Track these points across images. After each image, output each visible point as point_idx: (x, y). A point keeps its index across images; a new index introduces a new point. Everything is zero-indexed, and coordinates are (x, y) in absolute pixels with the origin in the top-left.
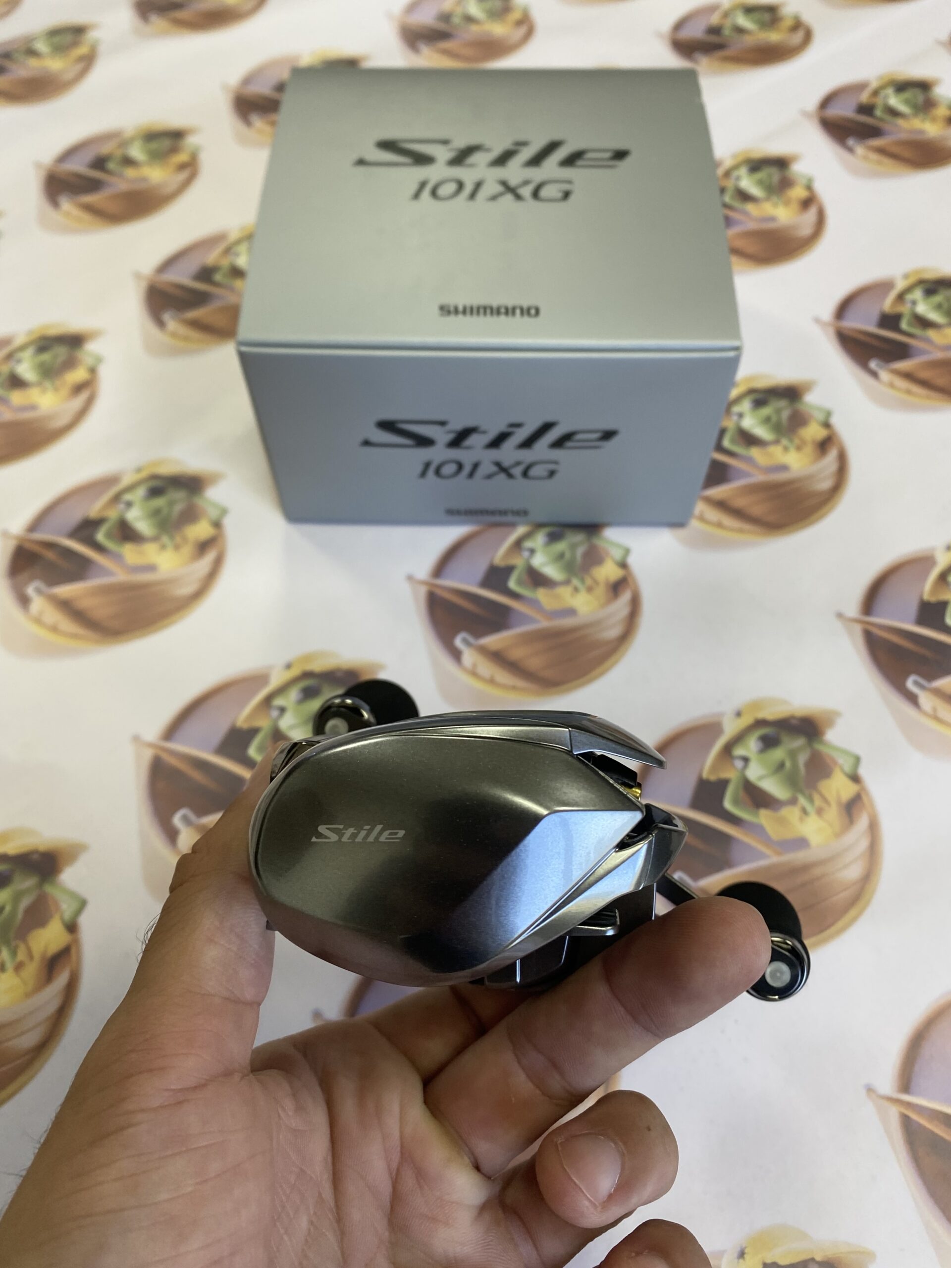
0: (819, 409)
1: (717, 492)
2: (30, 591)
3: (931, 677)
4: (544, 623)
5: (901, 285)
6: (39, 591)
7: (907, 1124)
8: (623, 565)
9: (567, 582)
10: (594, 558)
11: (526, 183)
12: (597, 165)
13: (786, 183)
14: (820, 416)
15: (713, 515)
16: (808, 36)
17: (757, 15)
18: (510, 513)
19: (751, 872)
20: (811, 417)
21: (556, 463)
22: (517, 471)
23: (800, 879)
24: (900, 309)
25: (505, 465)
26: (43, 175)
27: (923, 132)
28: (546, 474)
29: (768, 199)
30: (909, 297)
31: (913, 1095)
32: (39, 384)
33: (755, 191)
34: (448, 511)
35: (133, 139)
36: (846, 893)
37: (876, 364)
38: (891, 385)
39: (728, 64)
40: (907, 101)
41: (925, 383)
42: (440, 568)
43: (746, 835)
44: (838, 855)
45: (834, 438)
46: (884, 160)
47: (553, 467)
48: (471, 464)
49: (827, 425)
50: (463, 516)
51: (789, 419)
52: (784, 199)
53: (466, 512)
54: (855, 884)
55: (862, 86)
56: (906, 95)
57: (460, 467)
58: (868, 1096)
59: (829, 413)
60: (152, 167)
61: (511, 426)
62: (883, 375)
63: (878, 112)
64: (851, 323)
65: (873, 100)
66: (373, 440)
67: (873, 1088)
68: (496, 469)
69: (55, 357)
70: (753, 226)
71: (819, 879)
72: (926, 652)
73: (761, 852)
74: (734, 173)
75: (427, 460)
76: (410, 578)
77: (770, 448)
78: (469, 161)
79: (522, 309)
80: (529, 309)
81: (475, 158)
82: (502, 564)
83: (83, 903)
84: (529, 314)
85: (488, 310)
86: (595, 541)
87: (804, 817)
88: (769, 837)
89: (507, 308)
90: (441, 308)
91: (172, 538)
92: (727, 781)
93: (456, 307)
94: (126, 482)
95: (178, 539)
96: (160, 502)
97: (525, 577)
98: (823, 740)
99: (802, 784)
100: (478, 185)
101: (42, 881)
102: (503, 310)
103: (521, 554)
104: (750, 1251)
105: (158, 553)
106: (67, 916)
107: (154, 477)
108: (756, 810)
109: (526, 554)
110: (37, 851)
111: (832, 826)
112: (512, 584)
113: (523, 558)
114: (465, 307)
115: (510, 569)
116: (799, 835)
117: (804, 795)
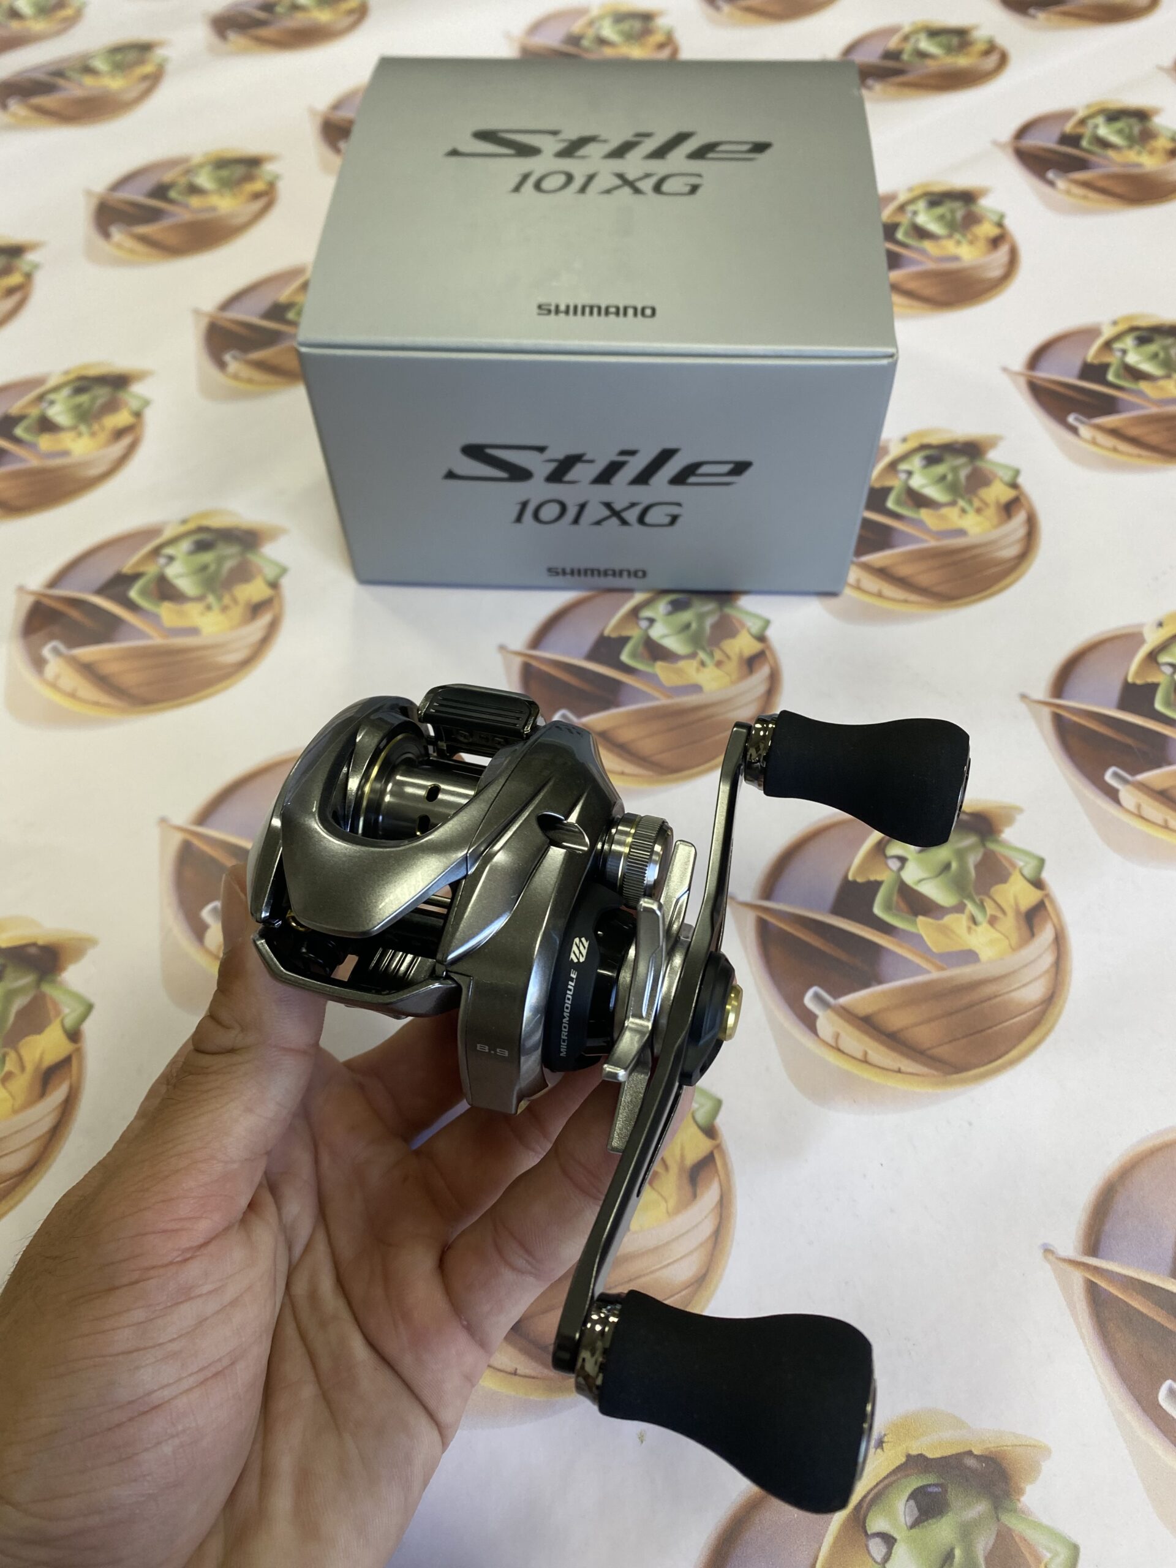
0: (1006, 467)
1: (876, 558)
2: (46, 652)
3: (1135, 771)
4: (663, 701)
5: (1108, 332)
6: (56, 651)
7: (1094, 1293)
8: (761, 638)
9: (693, 656)
10: (725, 629)
11: (648, 176)
12: (733, 157)
13: (972, 219)
14: (1007, 476)
15: (872, 583)
16: (1003, 59)
17: (943, 39)
18: (625, 574)
19: (905, 989)
20: (995, 476)
21: (679, 505)
22: (632, 516)
23: (967, 999)
24: (1106, 359)
25: (618, 507)
26: (93, 203)
27: (1139, 165)
28: (667, 520)
29: (950, 236)
30: (1118, 345)
31: (1102, 1258)
32: (74, 428)
33: (934, 227)
34: (550, 570)
35: (201, 166)
36: (1023, 1017)
37: (1076, 419)
38: (1094, 442)
39: (906, 91)
40: (1120, 132)
41: (1134, 441)
42: (539, 638)
43: (900, 946)
44: (1014, 972)
45: (1023, 500)
46: (1092, 195)
47: (675, 510)
48: (577, 505)
49: (1014, 485)
50: (569, 577)
51: (969, 477)
52: (969, 237)
53: (572, 573)
54: (1035, 1007)
55: (1066, 115)
56: (1119, 125)
57: (564, 508)
58: (1045, 1257)
59: (1017, 473)
60: (222, 195)
61: (623, 453)
62: (1084, 431)
63: (1084, 143)
64: (1046, 374)
65: (1080, 130)
66: (458, 471)
67: (1052, 1249)
68: (607, 513)
69: (93, 400)
70: (931, 266)
71: (990, 999)
72: (1129, 741)
73: (918, 966)
74: (910, 208)
75: (523, 499)
76: (502, 648)
77: (945, 511)
78: (582, 152)
79: (635, 309)
80: (643, 309)
81: (589, 149)
82: (614, 635)
83: (89, 1008)
84: (643, 314)
85: (595, 310)
86: (728, 611)
87: (973, 926)
88: (929, 950)
89: (618, 309)
90: (540, 307)
91: (220, 598)
92: (878, 884)
93: (557, 307)
94: (168, 534)
95: (227, 600)
96: (207, 557)
97: (641, 649)
98: (1000, 839)
99: (971, 888)
100: (591, 178)
101: (40, 980)
102: (613, 310)
103: (637, 624)
104: (890, 1440)
105: (202, 614)
106: (69, 1022)
107: (201, 529)
108: (913, 918)
109: (644, 624)
110: (34, 944)
111: (1007, 938)
112: (624, 657)
113: (640, 628)
114: (568, 307)
115: (624, 641)
116: (966, 948)
117: (973, 901)
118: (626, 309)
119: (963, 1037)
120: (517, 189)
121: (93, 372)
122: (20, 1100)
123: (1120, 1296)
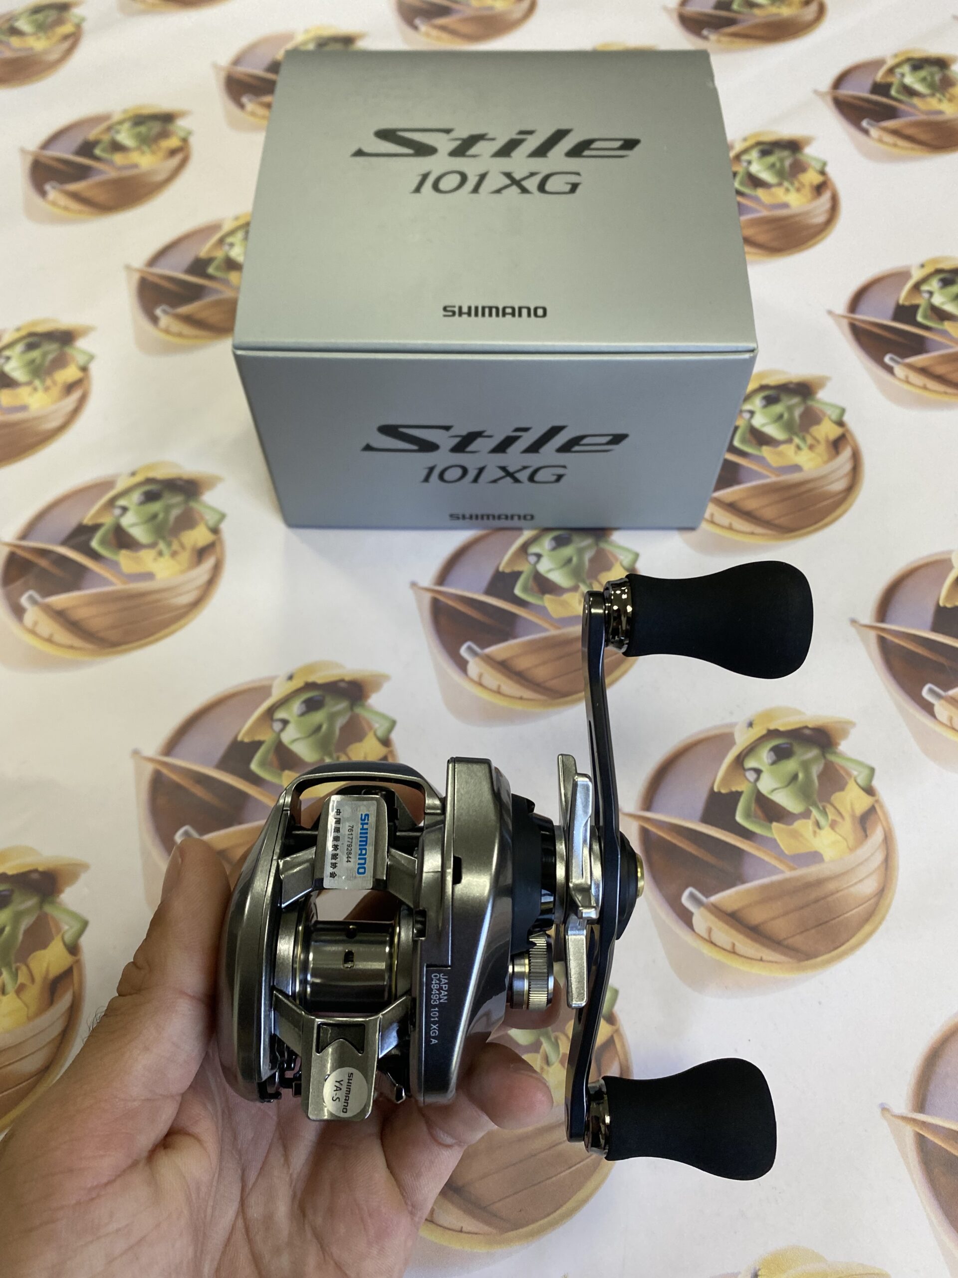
0: (833, 406)
1: (728, 494)
2: (24, 600)
3: (947, 687)
4: (552, 632)
5: (916, 275)
6: (32, 600)
7: (922, 1144)
11: (532, 174)
12: (606, 155)
13: (798, 168)
14: (835, 415)
15: (725, 518)
16: (822, 10)
18: (516, 518)
19: (764, 888)
20: (824, 414)
21: (564, 467)
22: (523, 476)
23: (813, 895)
24: (916, 301)
25: (511, 469)
26: (29, 160)
27: (940, 112)
28: (554, 478)
29: (780, 184)
30: (925, 288)
31: (928, 1114)
32: (29, 383)
33: (766, 176)
34: (452, 516)
35: (121, 123)
36: (861, 908)
37: (892, 359)
38: (907, 382)
39: (739, 42)
40: (923, 80)
41: (941, 379)
42: (445, 574)
43: (758, 849)
44: (853, 869)
45: (848, 436)
46: (901, 143)
47: (560, 471)
48: (475, 469)
49: (840, 423)
50: (468, 520)
51: (802, 416)
52: (796, 184)
53: (471, 517)
54: (870, 899)
55: (877, 64)
56: (923, 73)
57: (465, 471)
58: (883, 1115)
59: (843, 411)
60: (143, 153)
61: (517, 430)
62: (899, 370)
63: (893, 92)
64: (865, 316)
65: (889, 79)
66: (374, 444)
67: (888, 1107)
68: (502, 474)
69: (45, 355)
70: (765, 213)
71: (832, 894)
72: (942, 660)
73: (775, 867)
74: (745, 157)
75: (431, 465)
76: (414, 585)
77: (782, 448)
78: (472, 151)
79: (529, 309)
80: (536, 309)
81: (479, 148)
82: (508, 570)
83: (85, 924)
84: (536, 315)
85: (494, 311)
86: (603, 545)
87: (818, 830)
88: (782, 851)
89: (513, 309)
90: (445, 309)
91: (169, 544)
92: (739, 794)
93: (460, 308)
94: (120, 486)
95: (175, 546)
96: (155, 507)
97: (531, 583)
98: (838, 751)
99: (815, 797)
100: (482, 177)
101: (42, 902)
102: (509, 310)
103: (527, 559)
104: (763, 1274)
105: (155, 560)
106: (68, 937)
107: (149, 481)
108: (769, 824)
109: (532, 559)
110: (36, 871)
111: (845, 839)
112: (518, 591)
113: (530, 563)
114: (470, 308)
115: (516, 575)
116: (813, 850)
117: (818, 808)
118: (520, 309)
119: (812, 928)
120: (418, 190)
121: (40, 329)
122: (33, 1009)
123: (943, 1145)
